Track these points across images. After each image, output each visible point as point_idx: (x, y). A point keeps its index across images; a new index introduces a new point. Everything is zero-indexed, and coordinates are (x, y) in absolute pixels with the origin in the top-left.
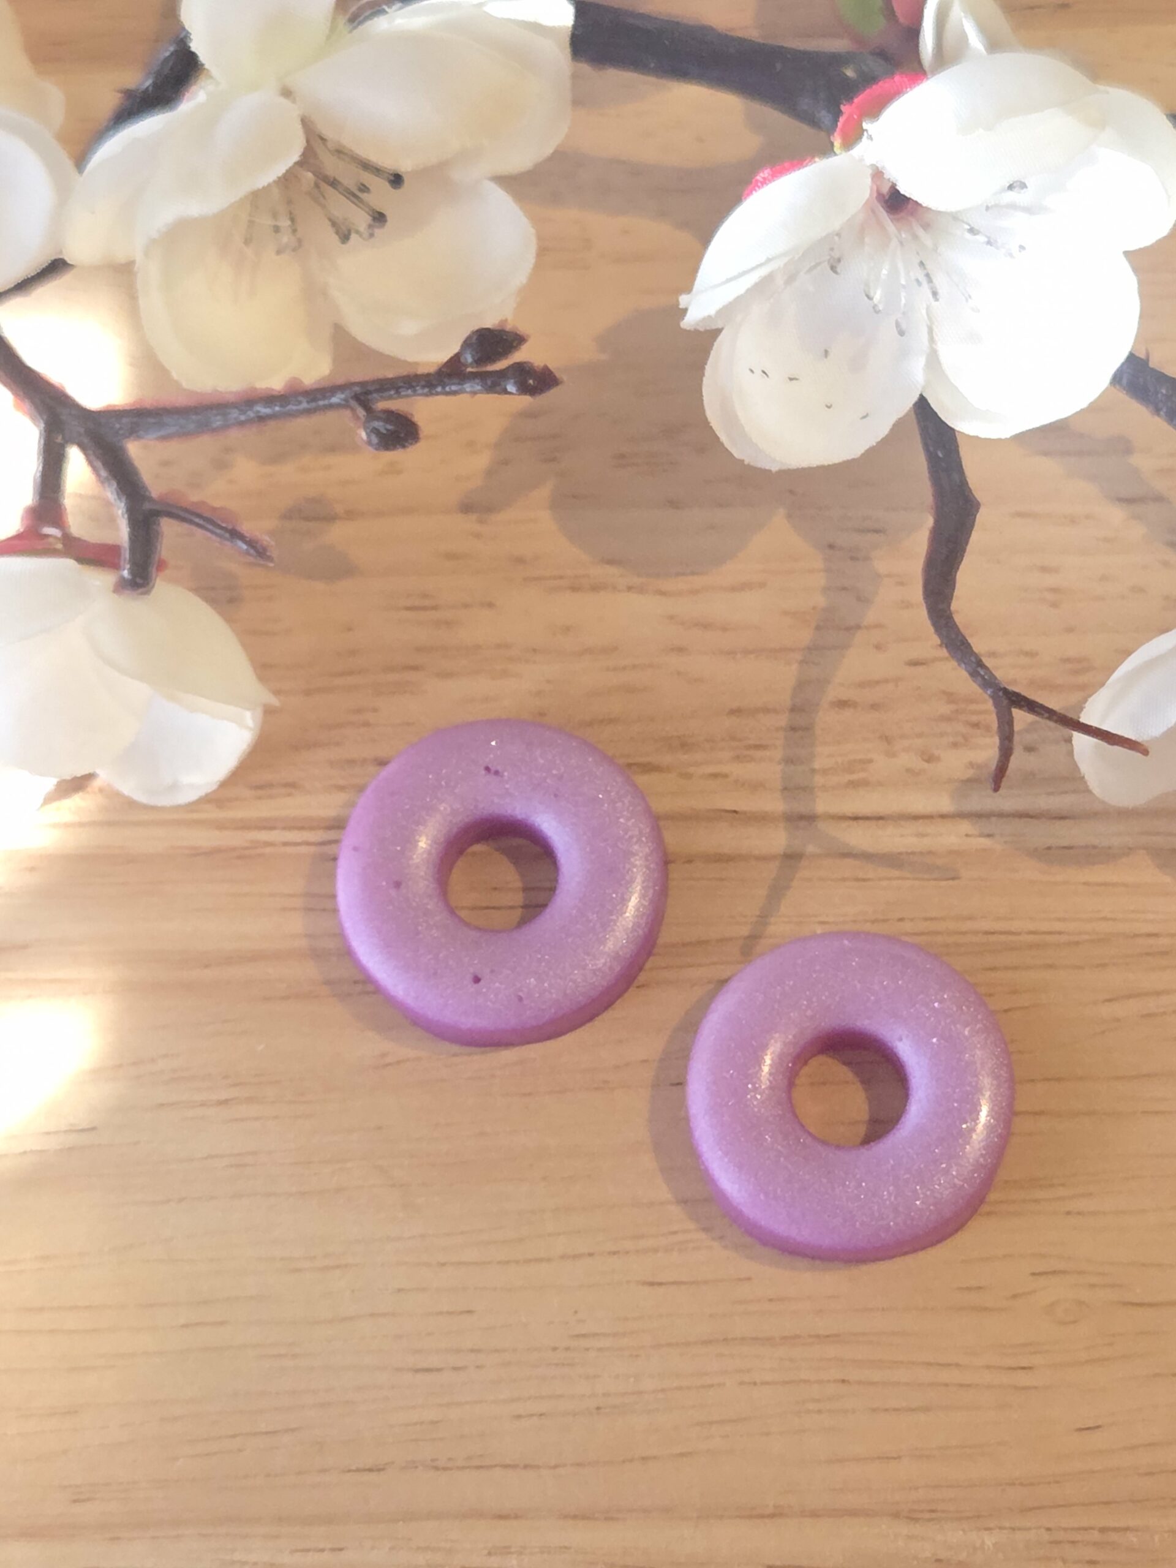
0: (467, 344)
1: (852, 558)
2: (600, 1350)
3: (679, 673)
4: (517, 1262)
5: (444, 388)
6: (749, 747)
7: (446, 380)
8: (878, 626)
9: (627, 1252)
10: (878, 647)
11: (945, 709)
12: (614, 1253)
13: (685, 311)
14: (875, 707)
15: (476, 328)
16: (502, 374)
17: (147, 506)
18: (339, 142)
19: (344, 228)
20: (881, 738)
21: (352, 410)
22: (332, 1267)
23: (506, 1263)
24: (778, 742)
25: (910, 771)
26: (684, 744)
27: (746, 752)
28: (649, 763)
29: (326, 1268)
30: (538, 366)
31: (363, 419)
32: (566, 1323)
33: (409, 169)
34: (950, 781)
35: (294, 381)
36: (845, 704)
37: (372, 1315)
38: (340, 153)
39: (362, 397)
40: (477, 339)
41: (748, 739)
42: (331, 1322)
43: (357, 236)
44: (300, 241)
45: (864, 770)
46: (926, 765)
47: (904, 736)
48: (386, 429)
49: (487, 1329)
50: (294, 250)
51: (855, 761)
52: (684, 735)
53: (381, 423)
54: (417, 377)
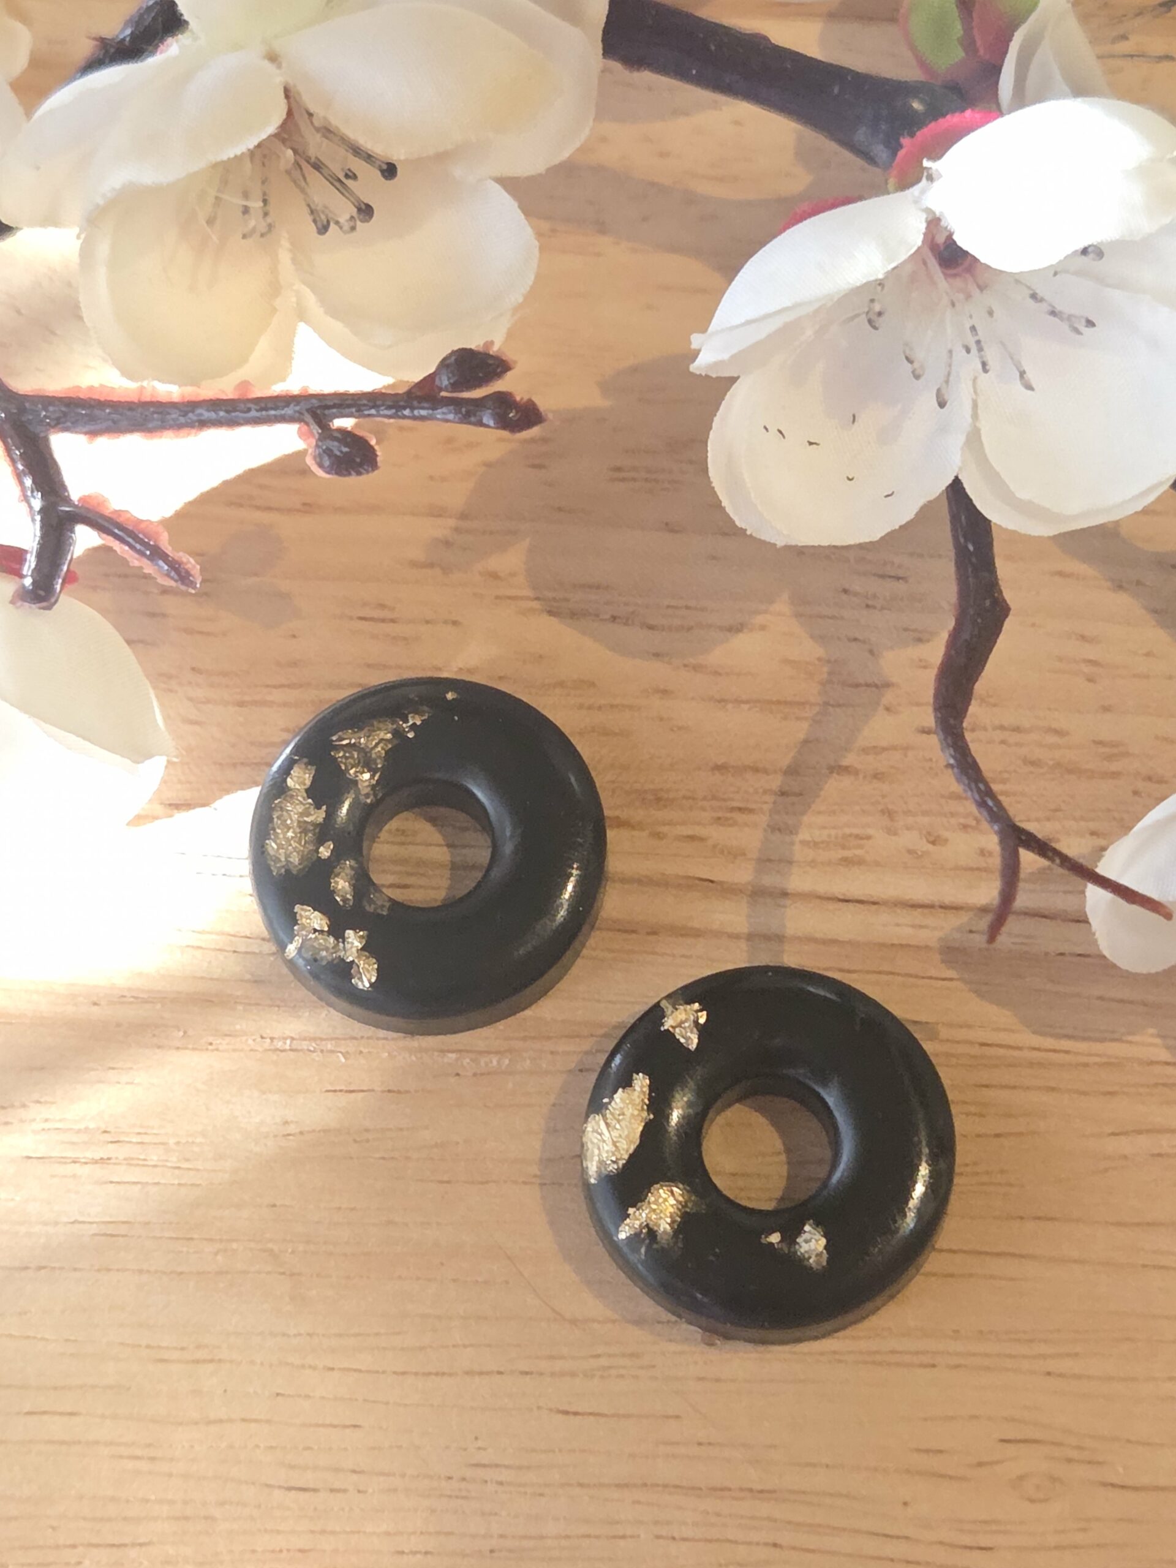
0: (444, 364)
1: (868, 606)
2: (501, 1483)
3: (661, 719)
4: (416, 1374)
5: (412, 411)
6: (732, 809)
7: (415, 403)
9: (541, 1374)
10: (888, 709)
12: (527, 1373)
13: (697, 352)
14: (877, 776)
15: (456, 348)
16: (479, 403)
18: (325, 118)
19: (323, 217)
20: (883, 812)
21: (307, 424)
22: (204, 1361)
23: (404, 1373)
24: (766, 807)
25: (910, 852)
26: (659, 800)
27: (728, 815)
28: (618, 817)
29: (197, 1362)
30: (522, 399)
31: (317, 436)
32: (465, 1450)
33: (402, 158)
34: (957, 868)
35: (245, 385)
36: (846, 770)
37: (244, 1420)
38: (328, 132)
39: (318, 412)
40: (456, 360)
41: (732, 800)
42: (196, 1423)
43: (337, 227)
44: (270, 226)
45: (861, 847)
46: (930, 847)
47: (908, 813)
48: (341, 452)
49: (373, 1448)
50: (262, 235)
51: (850, 835)
52: (661, 790)
53: (336, 443)
54: (381, 396)
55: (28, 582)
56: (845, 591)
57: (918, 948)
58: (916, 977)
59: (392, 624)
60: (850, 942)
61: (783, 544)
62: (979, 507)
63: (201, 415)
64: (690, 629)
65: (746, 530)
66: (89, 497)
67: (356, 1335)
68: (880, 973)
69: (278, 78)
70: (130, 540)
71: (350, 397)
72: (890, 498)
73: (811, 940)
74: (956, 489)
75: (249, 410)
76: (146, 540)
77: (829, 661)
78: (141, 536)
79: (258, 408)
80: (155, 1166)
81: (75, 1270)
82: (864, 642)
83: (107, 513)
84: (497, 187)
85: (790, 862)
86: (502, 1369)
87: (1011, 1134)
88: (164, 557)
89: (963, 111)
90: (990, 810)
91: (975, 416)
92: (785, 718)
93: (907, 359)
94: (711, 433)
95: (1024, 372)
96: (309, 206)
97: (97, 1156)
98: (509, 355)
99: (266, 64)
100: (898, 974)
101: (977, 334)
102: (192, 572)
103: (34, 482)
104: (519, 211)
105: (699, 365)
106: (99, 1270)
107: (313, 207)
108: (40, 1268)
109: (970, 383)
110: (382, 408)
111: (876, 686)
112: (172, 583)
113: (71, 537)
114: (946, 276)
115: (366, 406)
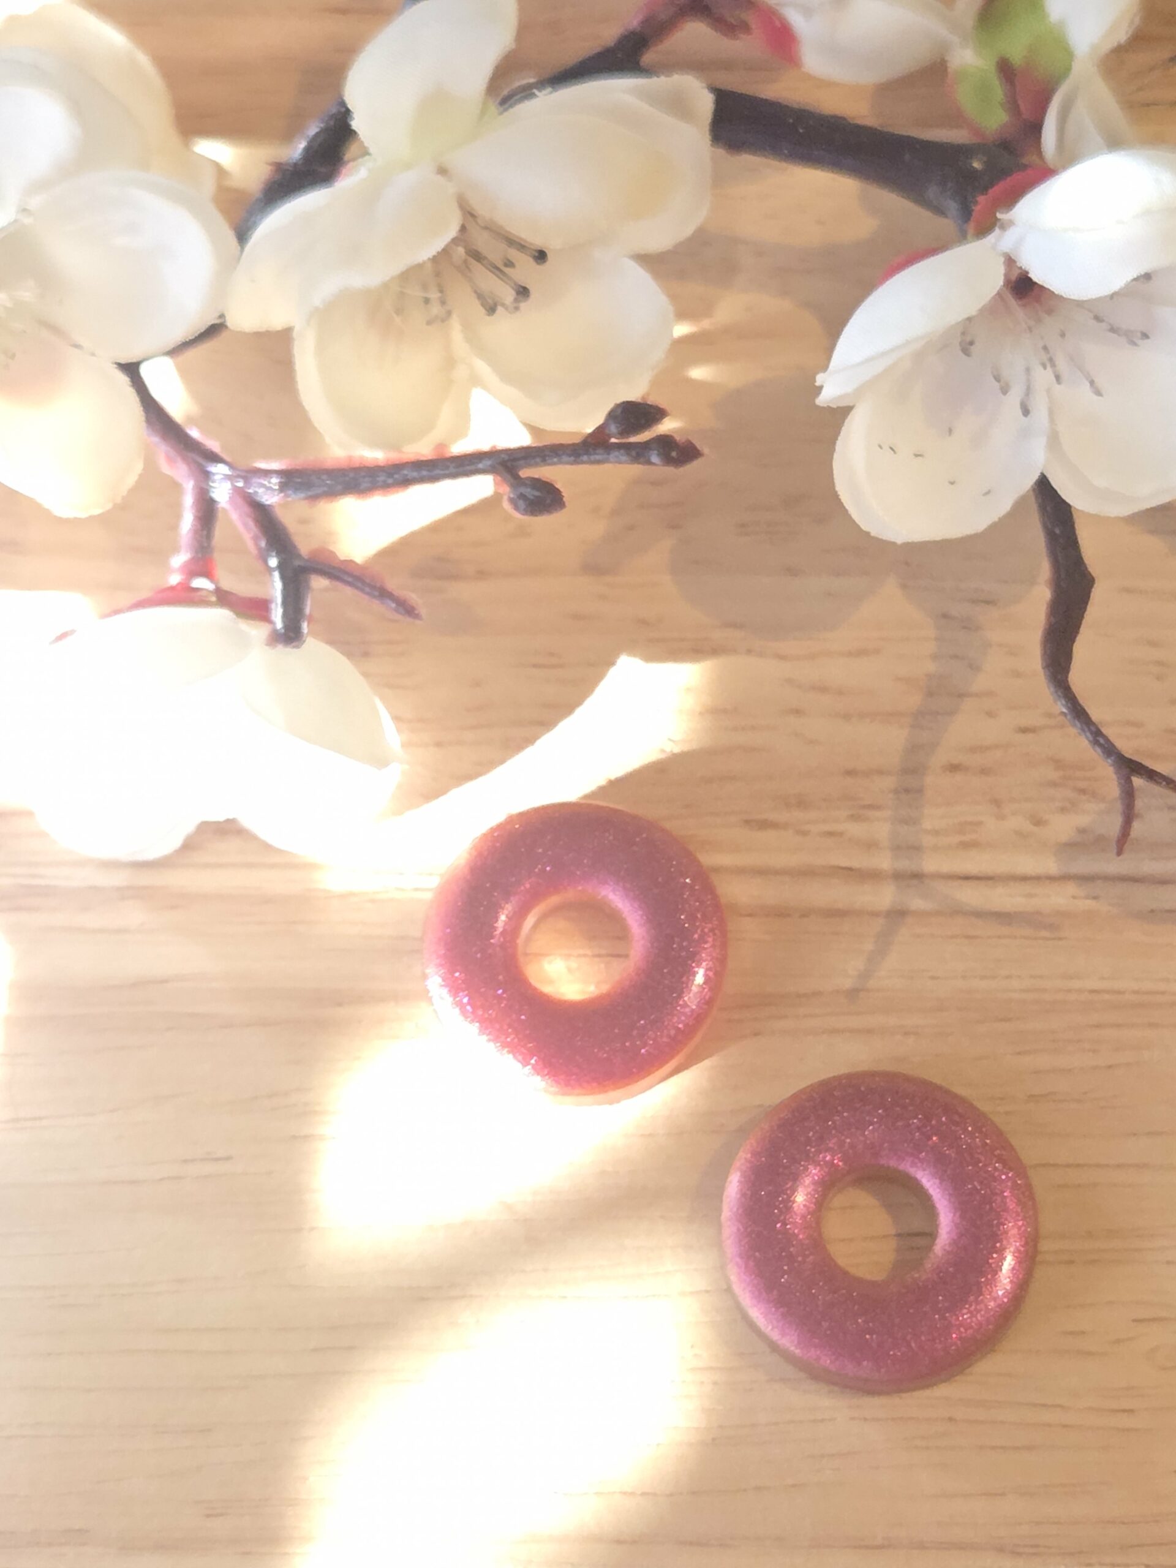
0: (612, 416)
1: (965, 628)
3: (797, 735)
5: (588, 457)
6: (863, 807)
7: (591, 449)
8: (990, 694)
10: (990, 714)
11: (1053, 775)
13: (821, 388)
14: (984, 771)
15: (619, 402)
16: (646, 446)
17: (297, 563)
19: (489, 301)
20: (990, 800)
21: (499, 474)
24: (891, 803)
25: (1019, 834)
26: (800, 803)
27: (863, 812)
28: (766, 821)
30: (679, 439)
31: (510, 483)
33: (552, 244)
34: (1058, 845)
35: (441, 445)
36: (956, 766)
39: (508, 464)
40: (622, 411)
41: (863, 799)
43: (503, 309)
44: (447, 315)
45: (975, 832)
46: (1034, 828)
47: (1012, 800)
48: (532, 495)
50: (443, 321)
51: (966, 822)
52: (801, 794)
53: (528, 489)
54: (561, 447)
55: (278, 626)
63: (406, 475)
66: (317, 552)
68: (999, 937)
69: (452, 191)
70: (358, 584)
71: (533, 449)
73: (938, 913)
74: (1043, 483)
75: (447, 467)
77: (934, 676)
78: (368, 581)
79: (455, 465)
82: (964, 658)
83: (335, 564)
84: (631, 265)
85: (921, 849)
96: (476, 292)
98: (662, 405)
99: (440, 179)
103: (268, 543)
105: (824, 398)
107: (480, 293)
110: (563, 456)
115: (549, 456)
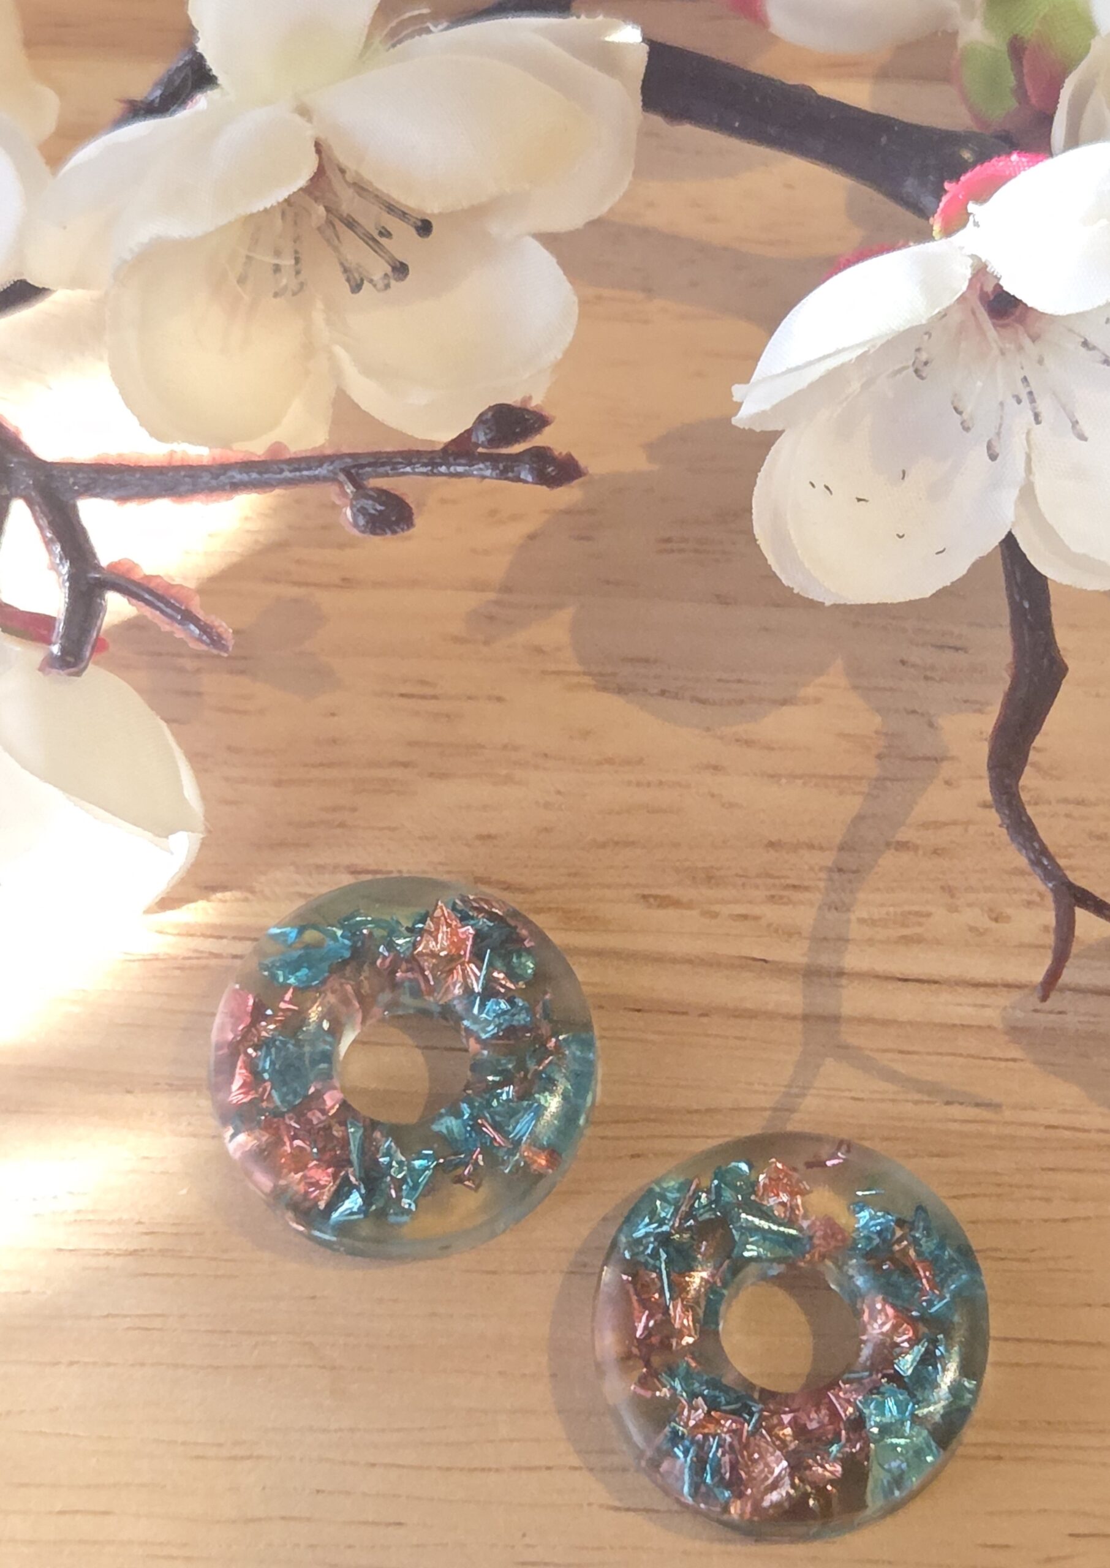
0: (481, 420)
1: (926, 678)
3: (713, 796)
4: (462, 1470)
5: (448, 468)
6: (787, 887)
7: (451, 459)
10: (948, 783)
13: (740, 403)
14: (937, 852)
15: (492, 405)
16: (517, 458)
17: (93, 575)
18: (357, 173)
19: (357, 276)
20: (942, 888)
21: (341, 485)
22: (242, 1458)
23: (448, 1469)
24: (822, 884)
25: (972, 929)
26: (711, 878)
27: (785, 893)
28: (668, 897)
29: (234, 1458)
30: (560, 454)
31: (351, 496)
32: (513, 1547)
33: (436, 211)
34: (1021, 945)
35: (278, 447)
36: (903, 846)
37: (283, 1518)
38: (361, 188)
39: (353, 471)
40: (493, 416)
41: (788, 877)
42: (234, 1522)
43: (370, 285)
44: (302, 285)
45: (920, 924)
46: (993, 925)
47: (970, 889)
48: (376, 510)
49: (418, 1546)
50: (294, 294)
51: (910, 913)
52: (712, 867)
53: (370, 502)
54: (419, 453)
55: (56, 649)
56: (903, 662)
57: (980, 1027)
58: (978, 1057)
59: (433, 701)
60: (911, 1023)
61: (831, 603)
62: (1032, 562)
63: (233, 477)
64: (741, 702)
65: (793, 589)
66: (119, 563)
67: (399, 1430)
68: (941, 1054)
69: (309, 132)
70: (161, 605)
71: (385, 455)
72: (940, 555)
73: (869, 1020)
74: (1010, 543)
75: (282, 471)
76: (177, 605)
77: (886, 734)
78: (172, 601)
79: (291, 468)
80: (190, 1258)
81: (109, 1364)
82: (922, 715)
83: (136, 577)
84: (535, 246)
85: (847, 941)
86: (550, 1464)
87: (1079, 1219)
88: (196, 621)
89: (1009, 154)
90: (1044, 867)
91: (1029, 470)
92: (841, 793)
93: (956, 409)
94: (756, 490)
95: (1077, 422)
96: (342, 264)
97: (132, 1247)
98: (547, 412)
99: (298, 119)
100: (961, 1055)
101: (1028, 385)
102: (225, 636)
103: (63, 549)
104: (557, 267)
105: (743, 418)
106: (132, 1365)
107: (347, 265)
108: (71, 1363)
109: (1024, 436)
110: (418, 466)
111: (936, 759)
112: (204, 647)
113: (101, 604)
114: (995, 325)
115: (401, 463)
